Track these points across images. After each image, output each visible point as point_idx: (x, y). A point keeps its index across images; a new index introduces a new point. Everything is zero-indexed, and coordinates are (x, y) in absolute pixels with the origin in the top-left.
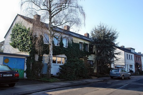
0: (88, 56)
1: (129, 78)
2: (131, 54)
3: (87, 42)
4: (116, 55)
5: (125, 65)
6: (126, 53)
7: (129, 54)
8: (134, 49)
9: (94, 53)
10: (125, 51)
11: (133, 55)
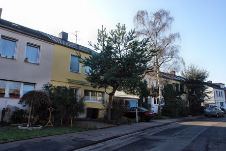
0: (180, 96)
1: (223, 116)
2: (221, 91)
3: (178, 83)
4: (208, 94)
5: (215, 103)
6: (216, 90)
7: (218, 90)
8: (224, 84)
9: (185, 93)
10: (214, 88)
11: (223, 91)
